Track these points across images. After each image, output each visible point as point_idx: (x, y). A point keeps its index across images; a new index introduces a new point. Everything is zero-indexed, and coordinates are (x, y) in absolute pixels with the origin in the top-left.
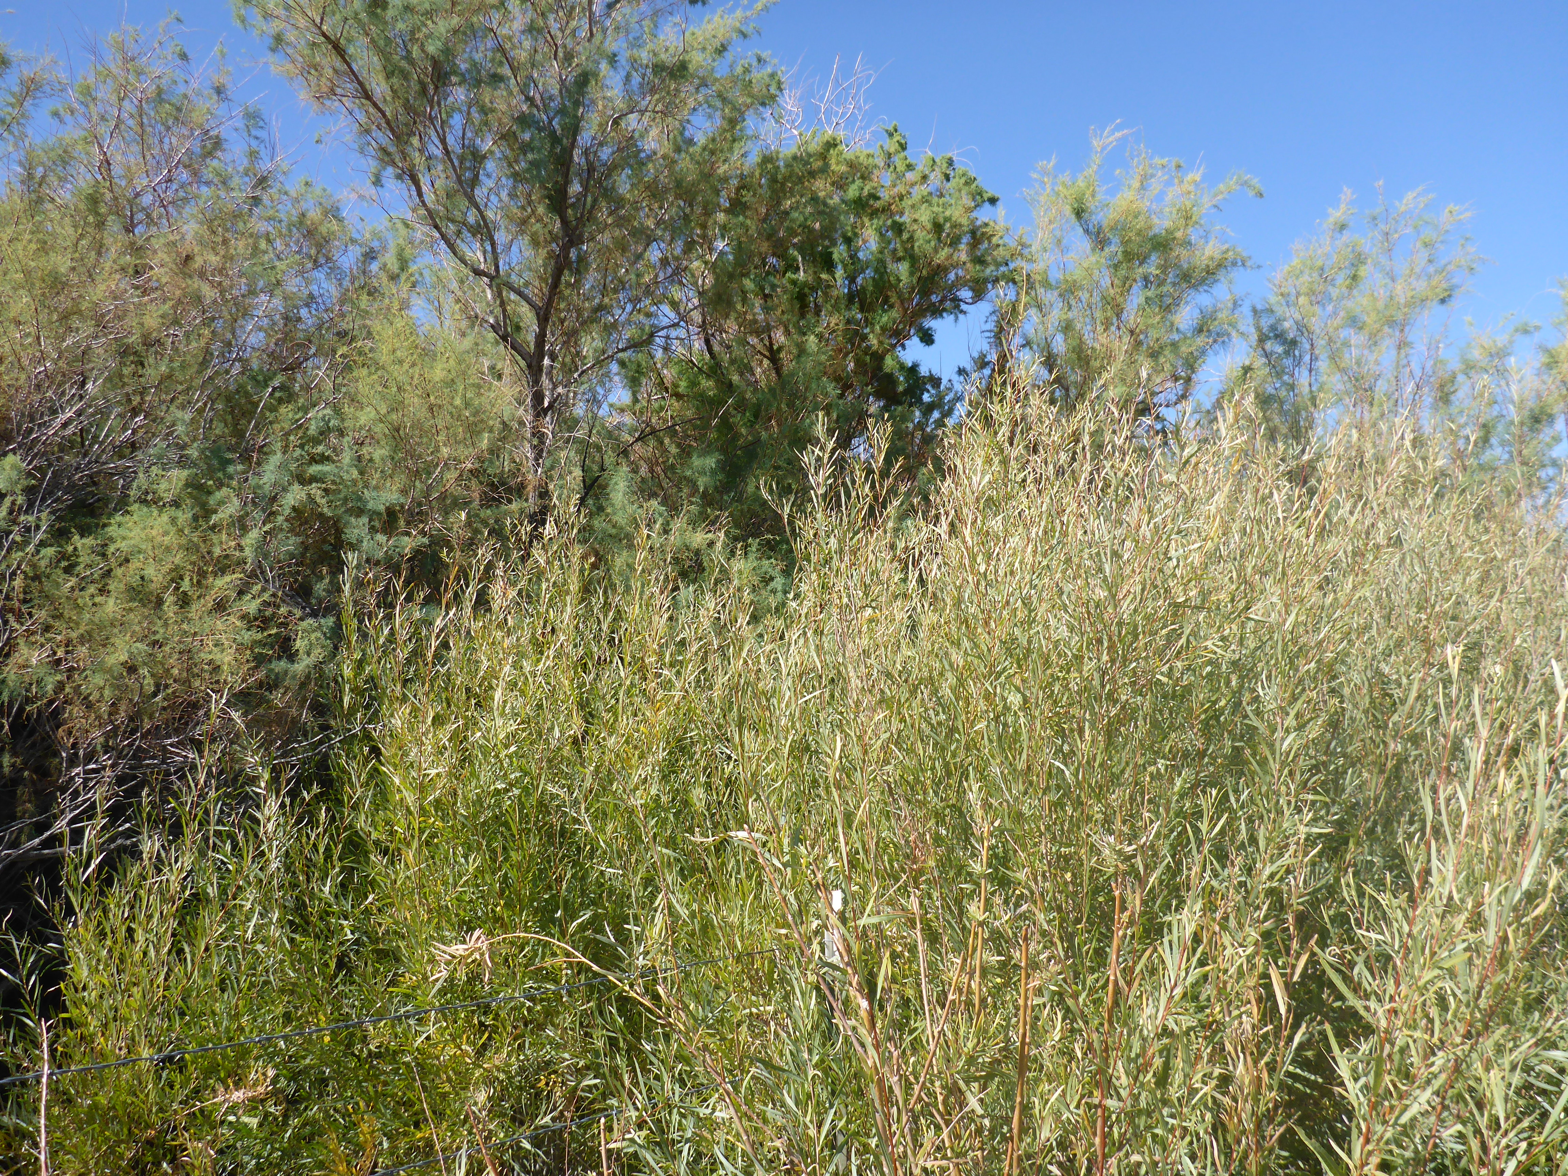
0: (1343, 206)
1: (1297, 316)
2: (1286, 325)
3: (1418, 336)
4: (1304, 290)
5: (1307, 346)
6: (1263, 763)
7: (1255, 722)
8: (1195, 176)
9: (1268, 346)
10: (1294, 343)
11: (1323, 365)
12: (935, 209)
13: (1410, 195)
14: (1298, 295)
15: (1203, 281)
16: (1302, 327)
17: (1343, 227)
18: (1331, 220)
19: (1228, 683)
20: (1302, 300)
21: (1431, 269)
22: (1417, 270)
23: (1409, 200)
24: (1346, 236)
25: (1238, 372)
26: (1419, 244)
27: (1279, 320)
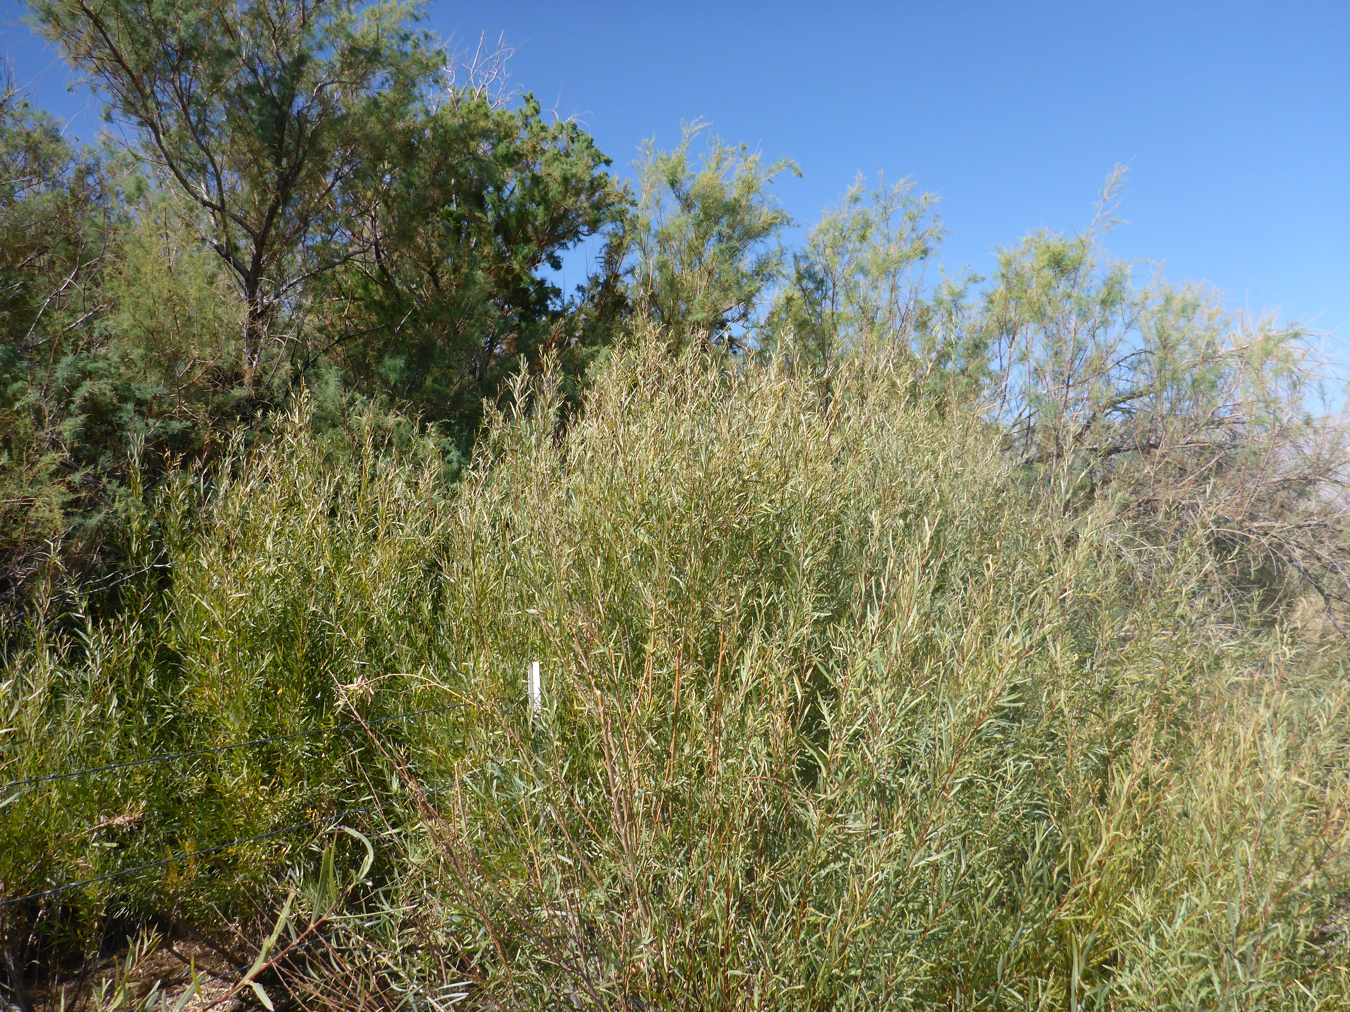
0: (857, 185)
1: (824, 262)
2: (817, 268)
3: (906, 282)
4: (828, 244)
5: (831, 285)
6: (793, 576)
7: (788, 551)
8: (755, 157)
9: (804, 282)
10: (822, 281)
11: (841, 298)
12: (565, 166)
13: (902, 181)
14: (825, 247)
15: (758, 235)
16: (827, 270)
17: (856, 200)
18: (849, 194)
19: (774, 529)
20: (828, 251)
21: (914, 236)
22: (904, 236)
23: (900, 186)
24: (858, 207)
25: (782, 301)
26: (906, 218)
27: (812, 265)
